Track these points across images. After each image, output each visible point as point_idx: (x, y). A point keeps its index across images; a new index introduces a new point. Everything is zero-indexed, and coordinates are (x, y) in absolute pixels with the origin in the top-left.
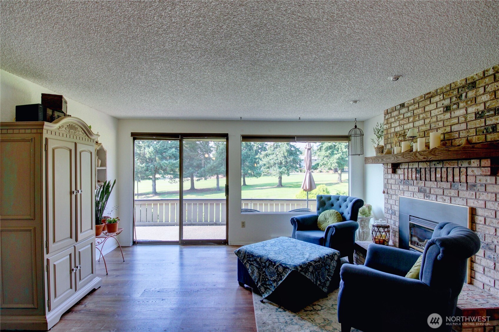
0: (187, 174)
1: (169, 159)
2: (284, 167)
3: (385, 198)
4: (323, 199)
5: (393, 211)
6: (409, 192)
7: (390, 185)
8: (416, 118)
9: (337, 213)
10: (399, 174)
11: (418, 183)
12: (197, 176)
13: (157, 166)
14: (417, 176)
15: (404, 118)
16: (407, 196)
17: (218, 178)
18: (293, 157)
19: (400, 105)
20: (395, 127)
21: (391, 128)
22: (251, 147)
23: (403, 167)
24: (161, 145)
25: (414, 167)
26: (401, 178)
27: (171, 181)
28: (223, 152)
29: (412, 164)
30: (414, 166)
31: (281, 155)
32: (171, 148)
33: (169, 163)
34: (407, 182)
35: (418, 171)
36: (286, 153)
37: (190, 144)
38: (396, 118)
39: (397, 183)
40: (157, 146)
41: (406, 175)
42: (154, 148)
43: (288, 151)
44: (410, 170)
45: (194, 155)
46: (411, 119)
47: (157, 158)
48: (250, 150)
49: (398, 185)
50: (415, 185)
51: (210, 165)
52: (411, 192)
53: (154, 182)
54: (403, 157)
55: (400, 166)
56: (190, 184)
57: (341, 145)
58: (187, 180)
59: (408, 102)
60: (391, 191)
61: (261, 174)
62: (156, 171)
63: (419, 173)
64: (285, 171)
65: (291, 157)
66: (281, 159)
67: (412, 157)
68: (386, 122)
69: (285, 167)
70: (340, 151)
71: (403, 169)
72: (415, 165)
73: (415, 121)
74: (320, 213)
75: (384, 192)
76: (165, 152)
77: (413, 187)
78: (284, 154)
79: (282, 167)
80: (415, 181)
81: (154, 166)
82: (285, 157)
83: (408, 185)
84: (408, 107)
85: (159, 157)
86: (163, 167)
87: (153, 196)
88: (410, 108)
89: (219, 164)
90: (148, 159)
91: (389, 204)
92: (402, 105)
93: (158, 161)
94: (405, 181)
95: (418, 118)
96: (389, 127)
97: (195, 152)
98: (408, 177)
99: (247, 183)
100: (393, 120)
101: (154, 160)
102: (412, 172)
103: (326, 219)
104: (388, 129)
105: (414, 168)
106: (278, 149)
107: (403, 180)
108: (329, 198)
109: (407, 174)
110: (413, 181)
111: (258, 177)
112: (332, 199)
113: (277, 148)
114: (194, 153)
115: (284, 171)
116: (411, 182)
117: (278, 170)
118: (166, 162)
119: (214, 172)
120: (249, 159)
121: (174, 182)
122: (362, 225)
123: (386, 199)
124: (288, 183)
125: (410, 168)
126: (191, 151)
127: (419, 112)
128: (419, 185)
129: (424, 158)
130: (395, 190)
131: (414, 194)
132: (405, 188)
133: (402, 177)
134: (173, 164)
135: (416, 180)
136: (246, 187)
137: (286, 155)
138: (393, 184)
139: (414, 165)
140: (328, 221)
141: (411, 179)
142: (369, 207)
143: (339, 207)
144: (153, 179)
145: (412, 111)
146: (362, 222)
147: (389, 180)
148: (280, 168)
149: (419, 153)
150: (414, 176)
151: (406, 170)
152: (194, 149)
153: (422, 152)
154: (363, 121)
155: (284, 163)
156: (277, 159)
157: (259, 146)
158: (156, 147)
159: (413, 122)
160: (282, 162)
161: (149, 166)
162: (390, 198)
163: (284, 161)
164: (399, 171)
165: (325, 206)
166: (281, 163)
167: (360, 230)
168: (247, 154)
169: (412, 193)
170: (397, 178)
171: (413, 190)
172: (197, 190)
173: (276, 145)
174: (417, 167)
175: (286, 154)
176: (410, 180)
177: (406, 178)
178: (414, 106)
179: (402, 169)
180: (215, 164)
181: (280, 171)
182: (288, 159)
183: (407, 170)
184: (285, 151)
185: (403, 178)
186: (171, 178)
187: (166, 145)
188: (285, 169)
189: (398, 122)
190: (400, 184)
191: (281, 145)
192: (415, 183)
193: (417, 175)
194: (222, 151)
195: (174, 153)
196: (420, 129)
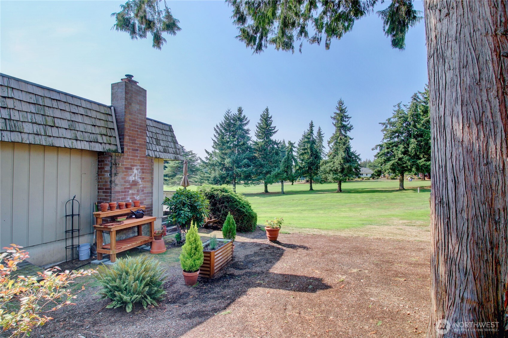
1: (243, 167)
13: (235, 173)
17: (282, 183)
24: (237, 157)
27: (245, 185)
31: (338, 163)
33: (242, 170)
40: (234, 158)
42: (232, 159)
47: (234, 167)
51: (275, 172)
53: (235, 186)
56: (264, 188)
57: (397, 151)
66: (337, 166)
70: (396, 157)
76: (240, 162)
81: (233, 173)
82: (341, 164)
85: (236, 166)
86: (239, 173)
89: (283, 171)
93: (235, 169)
99: (313, 188)
101: (232, 169)
119: (278, 178)
121: (247, 185)
136: (312, 191)
137: (342, 162)
144: (234, 183)
155: (339, 170)
160: (338, 168)
161: (229, 173)
163: (340, 168)
166: (337, 170)
172: (269, 192)
180: (279, 171)
182: (344, 166)
184: (342, 158)
187: (241, 157)
195: (247, 162)
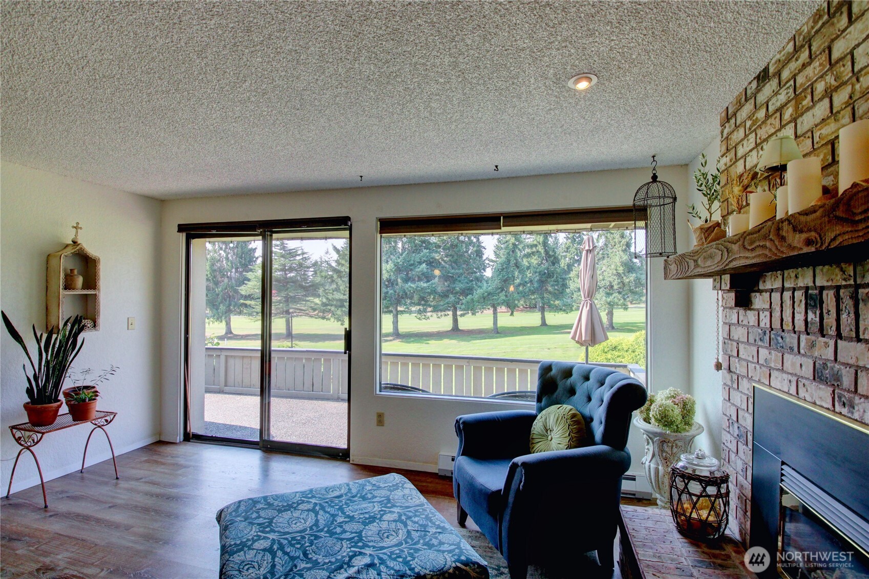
0: (445, 304)
1: (418, 281)
2: (617, 294)
3: (725, 384)
4: (554, 372)
5: (742, 429)
6: (785, 376)
7: (735, 344)
8: (804, 103)
9: (574, 416)
10: (758, 311)
11: (812, 345)
12: (461, 309)
13: (399, 293)
14: (809, 320)
15: (768, 116)
16: (780, 387)
17: (495, 313)
18: (634, 275)
19: (758, 78)
20: (745, 157)
21: (737, 161)
22: (555, 258)
23: (768, 286)
24: (404, 259)
25: (801, 283)
26: (762, 325)
27: (419, 316)
28: (504, 269)
29: (793, 275)
30: (800, 279)
31: (611, 272)
32: (420, 263)
33: (417, 287)
34: (779, 339)
35: (814, 300)
36: (622, 268)
37: (451, 255)
38: (749, 123)
39: (751, 340)
40: (399, 261)
41: (777, 314)
42: (394, 265)
43: (624, 264)
44: (787, 295)
45: (457, 273)
46: (788, 112)
47: (399, 280)
48: (554, 264)
49: (754, 345)
50: (802, 351)
51: (481, 290)
52: (790, 377)
53: (396, 317)
54: (744, 247)
55: (761, 284)
56: (451, 321)
58: (445, 315)
59: (778, 56)
60: (738, 365)
61: (573, 306)
62: (399, 300)
63: (815, 306)
64: (620, 300)
65: (631, 275)
66: (611, 280)
67: (768, 244)
68: (724, 149)
69: (620, 293)
71: (768, 293)
72: (804, 277)
73: (802, 114)
74: (540, 410)
75: (718, 366)
76: (411, 270)
77: (798, 360)
78: (616, 270)
79: (612, 294)
80: (803, 337)
81: (395, 292)
82: (618, 275)
83: (783, 350)
84: (778, 74)
85: (402, 278)
86: (408, 293)
87: (394, 340)
88: (786, 74)
89: (497, 288)
90: (388, 281)
91: (733, 404)
92: (763, 77)
93: (400, 284)
94: (772, 336)
95: (809, 97)
96: (731, 161)
97: (459, 269)
98: (782, 320)
99: (548, 322)
100: (741, 133)
101: (395, 283)
102: (794, 302)
103: (547, 431)
104: (731, 166)
105: (800, 288)
106: (605, 261)
107: (768, 332)
108: (567, 372)
109: (778, 309)
110: (796, 336)
111: (568, 311)
112: (575, 376)
113: (603, 260)
114: (457, 271)
115: (616, 300)
116: (791, 339)
117: (604, 298)
118: (412, 285)
119: (489, 303)
120: (552, 279)
121: (423, 317)
122: (664, 454)
123: (727, 388)
124: (628, 323)
125: (788, 289)
126: (453, 268)
127: (811, 74)
128: (816, 354)
129: (809, 242)
130: (748, 361)
131: (800, 385)
132: (774, 357)
133: (765, 322)
134: (422, 288)
135: (808, 334)
136: (545, 328)
137: (621, 272)
138: (743, 342)
139: (800, 276)
140: (549, 438)
141: (790, 328)
142: (685, 405)
143: (585, 399)
144: (394, 312)
145: (789, 80)
146: (665, 445)
147: (733, 328)
148: (608, 294)
149: (790, 223)
150: (800, 318)
151: (776, 296)
152: (457, 265)
153: (803, 218)
154: (687, 165)
155: (616, 287)
156: (603, 280)
157: (576, 257)
158: (398, 263)
159: (794, 120)
160: (614, 283)
161: (387, 293)
162: (735, 386)
163: (616, 282)
164: (759, 301)
165: (556, 394)
166: (612, 287)
167: (660, 468)
168: (548, 271)
169: (794, 379)
170: (751, 324)
171: (797, 370)
172: (462, 331)
173: (603, 254)
174: (811, 284)
175: (621, 270)
176: (789, 331)
177: (776, 324)
178: (797, 60)
179: (766, 291)
180: (490, 288)
181: (609, 300)
182: (624, 278)
183: (779, 294)
184: (619, 264)
185: (768, 325)
186: (419, 312)
187: (413, 259)
188: (620, 296)
189: (752, 137)
190: (760, 343)
191: (612, 253)
192: (802, 345)
193: (811, 316)
194: (502, 266)
195: (425, 270)
196: (816, 139)
